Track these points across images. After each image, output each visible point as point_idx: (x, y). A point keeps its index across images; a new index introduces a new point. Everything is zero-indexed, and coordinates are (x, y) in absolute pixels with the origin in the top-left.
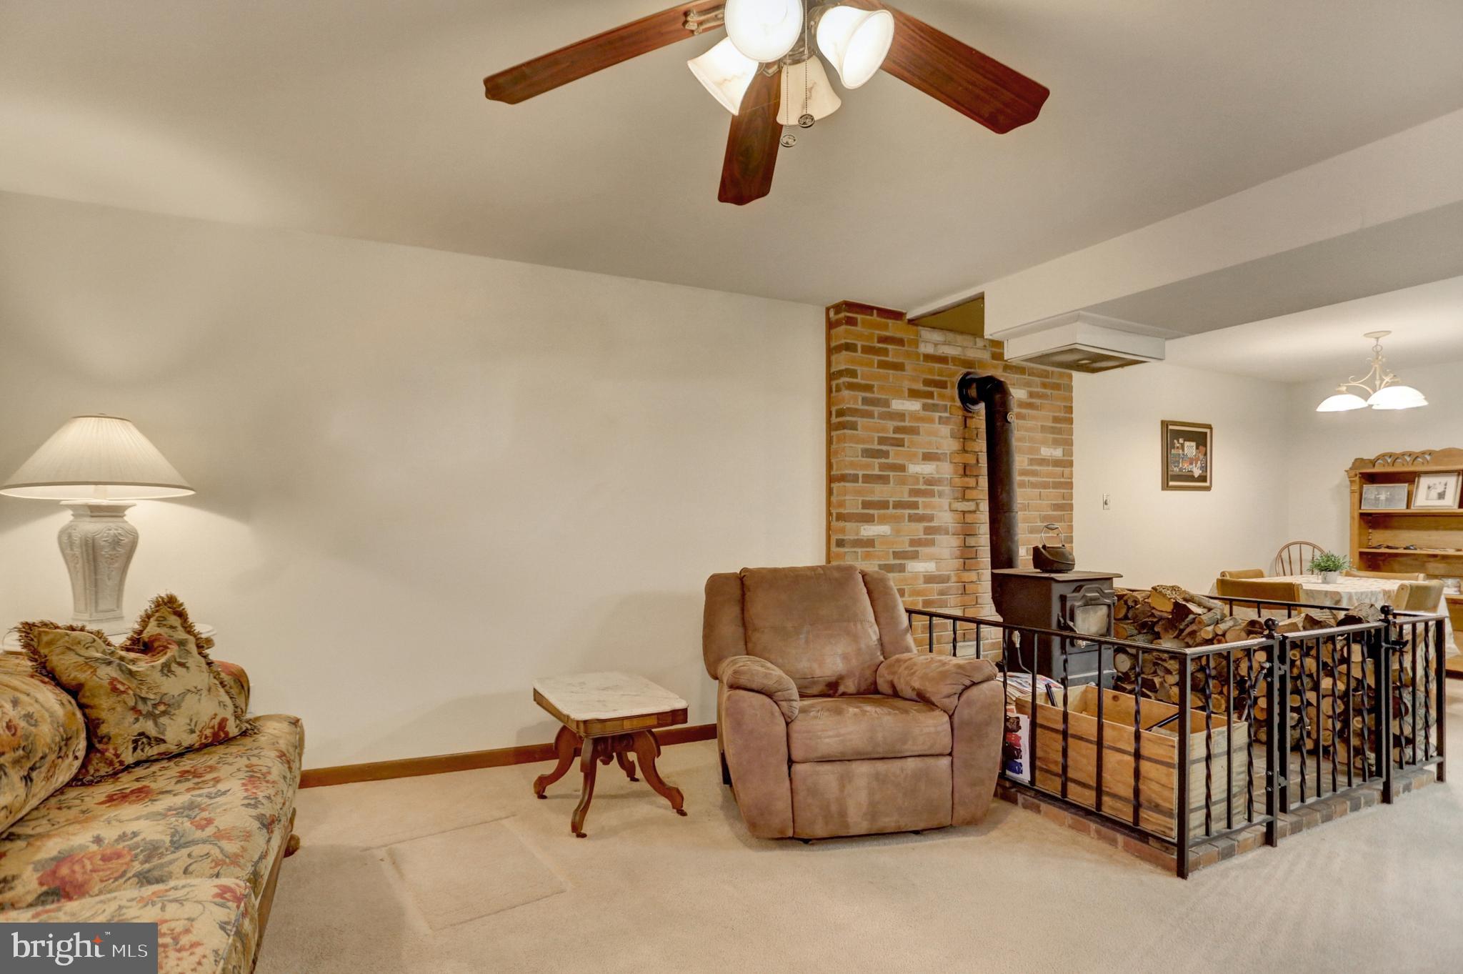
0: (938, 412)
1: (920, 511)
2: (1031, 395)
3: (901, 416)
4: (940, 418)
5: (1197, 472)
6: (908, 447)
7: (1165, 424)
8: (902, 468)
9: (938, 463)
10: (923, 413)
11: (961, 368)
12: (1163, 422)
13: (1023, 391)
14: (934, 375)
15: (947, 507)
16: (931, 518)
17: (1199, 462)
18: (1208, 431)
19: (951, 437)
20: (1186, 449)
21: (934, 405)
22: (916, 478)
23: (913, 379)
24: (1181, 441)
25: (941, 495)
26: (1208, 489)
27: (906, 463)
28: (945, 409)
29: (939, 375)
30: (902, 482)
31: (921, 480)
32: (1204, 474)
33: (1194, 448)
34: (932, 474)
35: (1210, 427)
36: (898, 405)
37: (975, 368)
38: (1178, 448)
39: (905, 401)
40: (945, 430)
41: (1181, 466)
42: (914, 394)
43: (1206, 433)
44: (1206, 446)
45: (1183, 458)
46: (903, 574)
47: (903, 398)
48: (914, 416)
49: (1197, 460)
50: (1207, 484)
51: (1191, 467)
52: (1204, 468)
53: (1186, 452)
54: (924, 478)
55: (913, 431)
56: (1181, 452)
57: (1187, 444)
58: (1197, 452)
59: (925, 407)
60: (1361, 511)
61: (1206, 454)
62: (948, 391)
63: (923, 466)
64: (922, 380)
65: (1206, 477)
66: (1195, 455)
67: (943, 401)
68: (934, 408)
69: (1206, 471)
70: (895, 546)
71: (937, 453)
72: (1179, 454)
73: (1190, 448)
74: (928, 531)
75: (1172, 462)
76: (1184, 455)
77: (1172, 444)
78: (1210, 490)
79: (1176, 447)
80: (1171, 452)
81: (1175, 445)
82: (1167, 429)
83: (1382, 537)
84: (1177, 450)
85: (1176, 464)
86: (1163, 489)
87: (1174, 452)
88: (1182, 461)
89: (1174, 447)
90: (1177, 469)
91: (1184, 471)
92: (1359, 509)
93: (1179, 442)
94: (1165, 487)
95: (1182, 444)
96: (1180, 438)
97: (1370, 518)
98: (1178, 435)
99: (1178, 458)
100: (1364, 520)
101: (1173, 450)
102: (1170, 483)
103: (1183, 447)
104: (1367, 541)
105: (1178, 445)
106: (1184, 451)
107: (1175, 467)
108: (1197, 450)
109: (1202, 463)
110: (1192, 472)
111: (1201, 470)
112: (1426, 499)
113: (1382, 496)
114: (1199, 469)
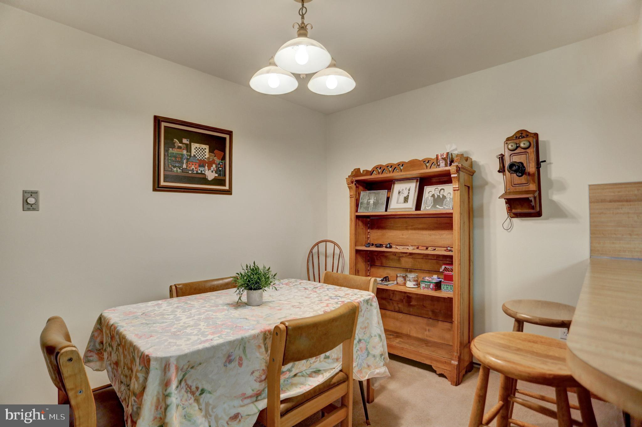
5: (211, 175)
7: (158, 121)
12: (156, 118)
17: (214, 166)
18: (227, 137)
20: (193, 151)
24: (185, 141)
26: (229, 192)
32: (221, 178)
33: (207, 150)
35: (230, 133)
38: (180, 148)
41: (184, 166)
43: (225, 138)
44: (224, 151)
45: (188, 159)
49: (212, 162)
50: (227, 188)
51: (202, 169)
52: (221, 172)
53: (193, 153)
56: (185, 152)
57: (194, 146)
58: (210, 156)
60: (357, 214)
61: (224, 158)
65: (225, 181)
66: (209, 158)
69: (225, 175)
72: (182, 155)
73: (201, 150)
75: (170, 161)
76: (190, 156)
77: (169, 144)
78: (231, 194)
79: (177, 147)
80: (166, 151)
81: (176, 145)
82: (165, 127)
83: (376, 235)
84: (178, 150)
85: (177, 165)
86: (154, 190)
87: (174, 152)
88: (187, 162)
89: (173, 147)
90: (179, 170)
91: (190, 172)
92: (357, 211)
93: (181, 142)
94: (157, 187)
95: (186, 144)
96: (186, 138)
97: (369, 220)
98: (181, 134)
99: (179, 159)
100: (362, 222)
101: (171, 149)
102: (162, 183)
103: (188, 148)
104: (366, 239)
105: (181, 145)
106: (190, 152)
107: (175, 167)
108: (211, 154)
109: (216, 167)
110: (204, 174)
111: (216, 173)
112: (397, 203)
113: (372, 201)
114: (214, 172)
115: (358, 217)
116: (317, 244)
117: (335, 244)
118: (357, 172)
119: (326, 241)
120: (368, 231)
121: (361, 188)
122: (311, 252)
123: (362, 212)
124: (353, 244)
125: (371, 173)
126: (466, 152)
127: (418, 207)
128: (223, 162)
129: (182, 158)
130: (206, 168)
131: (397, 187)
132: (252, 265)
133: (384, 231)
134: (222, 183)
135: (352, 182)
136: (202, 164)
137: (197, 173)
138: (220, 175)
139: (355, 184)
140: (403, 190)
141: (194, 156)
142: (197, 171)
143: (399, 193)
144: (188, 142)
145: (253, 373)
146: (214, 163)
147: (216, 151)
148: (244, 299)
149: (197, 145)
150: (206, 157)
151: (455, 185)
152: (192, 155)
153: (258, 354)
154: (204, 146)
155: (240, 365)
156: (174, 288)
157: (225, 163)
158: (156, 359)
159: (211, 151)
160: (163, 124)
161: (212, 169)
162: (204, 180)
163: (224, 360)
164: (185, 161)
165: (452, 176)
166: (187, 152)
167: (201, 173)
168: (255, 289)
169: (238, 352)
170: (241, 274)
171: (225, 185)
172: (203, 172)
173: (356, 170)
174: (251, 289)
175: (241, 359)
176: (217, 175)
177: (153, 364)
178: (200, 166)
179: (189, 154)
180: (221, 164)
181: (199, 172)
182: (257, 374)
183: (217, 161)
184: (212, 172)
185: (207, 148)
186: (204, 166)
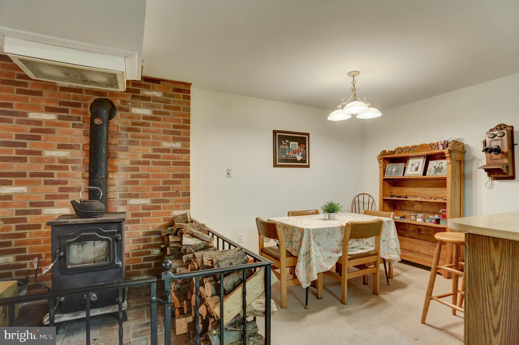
0: (72, 120)
1: (56, 178)
2: (155, 113)
3: (39, 122)
4: (73, 124)
5: (299, 158)
6: (44, 141)
7: (275, 132)
8: (40, 153)
9: (72, 150)
10: (58, 121)
11: (93, 96)
13: (148, 110)
14: (70, 99)
15: (81, 176)
16: (66, 182)
17: (301, 153)
18: (307, 137)
19: (84, 135)
20: (291, 146)
21: (68, 116)
22: (52, 159)
23: (49, 101)
24: (287, 141)
25: (74, 168)
26: (308, 166)
27: (43, 150)
28: (79, 119)
29: (73, 100)
30: (40, 161)
31: (56, 160)
32: (304, 159)
33: (297, 145)
34: (66, 157)
35: (308, 134)
36: (33, 116)
37: (106, 96)
38: (285, 145)
39: (42, 114)
40: (79, 132)
41: (287, 154)
42: (49, 110)
43: (306, 138)
44: (305, 144)
45: (288, 150)
46: (40, 215)
47: (42, 112)
48: (49, 123)
49: (299, 151)
50: (307, 164)
51: (295, 155)
52: (304, 156)
53: (291, 147)
54: (58, 159)
55: (51, 132)
56: (287, 147)
57: (291, 143)
58: (299, 148)
59: (60, 118)
60: (384, 178)
61: (305, 148)
62: (82, 109)
63: (58, 152)
64: (58, 101)
65: (306, 160)
67: (76, 114)
68: (69, 118)
69: (306, 158)
70: (31, 199)
71: (72, 145)
72: (286, 148)
73: (294, 145)
74: (61, 190)
75: (280, 152)
76: (289, 149)
77: (280, 144)
78: (309, 167)
80: (279, 147)
81: (283, 143)
82: (278, 135)
83: (397, 191)
84: (284, 146)
85: (284, 154)
86: (274, 166)
88: (288, 152)
89: (282, 145)
90: (284, 156)
91: (289, 157)
92: (384, 176)
93: (285, 142)
94: (275, 165)
97: (392, 181)
98: (285, 138)
99: (284, 151)
100: (388, 182)
101: (281, 146)
102: (278, 163)
103: (288, 144)
104: (390, 193)
106: (290, 147)
107: (282, 155)
112: (411, 171)
113: (394, 170)
115: (385, 180)
116: (358, 196)
117: (370, 196)
118: (384, 152)
119: (364, 194)
120: (392, 188)
121: (387, 162)
122: (354, 200)
123: (387, 176)
124: (381, 196)
125: (394, 152)
126: (460, 139)
127: (425, 174)
128: (305, 150)
129: (286, 150)
130: (297, 154)
131: (411, 161)
132: (331, 202)
133: (403, 188)
135: (381, 159)
136: (295, 152)
137: (293, 157)
138: (303, 157)
139: (383, 160)
140: (415, 163)
141: (291, 148)
142: (293, 156)
143: (412, 165)
144: (288, 142)
145: (337, 241)
146: (301, 151)
147: (301, 145)
148: (327, 217)
149: (293, 143)
150: (297, 148)
151: (448, 161)
152: (290, 148)
153: (339, 235)
154: (295, 143)
155: (332, 237)
156: (290, 213)
157: (306, 151)
158: (306, 229)
159: (299, 145)
160: (277, 134)
161: (300, 154)
162: (296, 161)
163: (327, 234)
164: (287, 151)
165: (446, 155)
166: (288, 147)
167: (295, 157)
168: (332, 212)
169: (331, 232)
170: (326, 206)
171: (306, 163)
172: (296, 157)
173: (384, 151)
174: (330, 212)
175: (332, 235)
176: (302, 158)
177: (305, 230)
178: (294, 153)
179: (289, 147)
181: (294, 156)
182: (338, 242)
183: (302, 150)
184: (300, 156)
185: (297, 143)
186: (295, 153)
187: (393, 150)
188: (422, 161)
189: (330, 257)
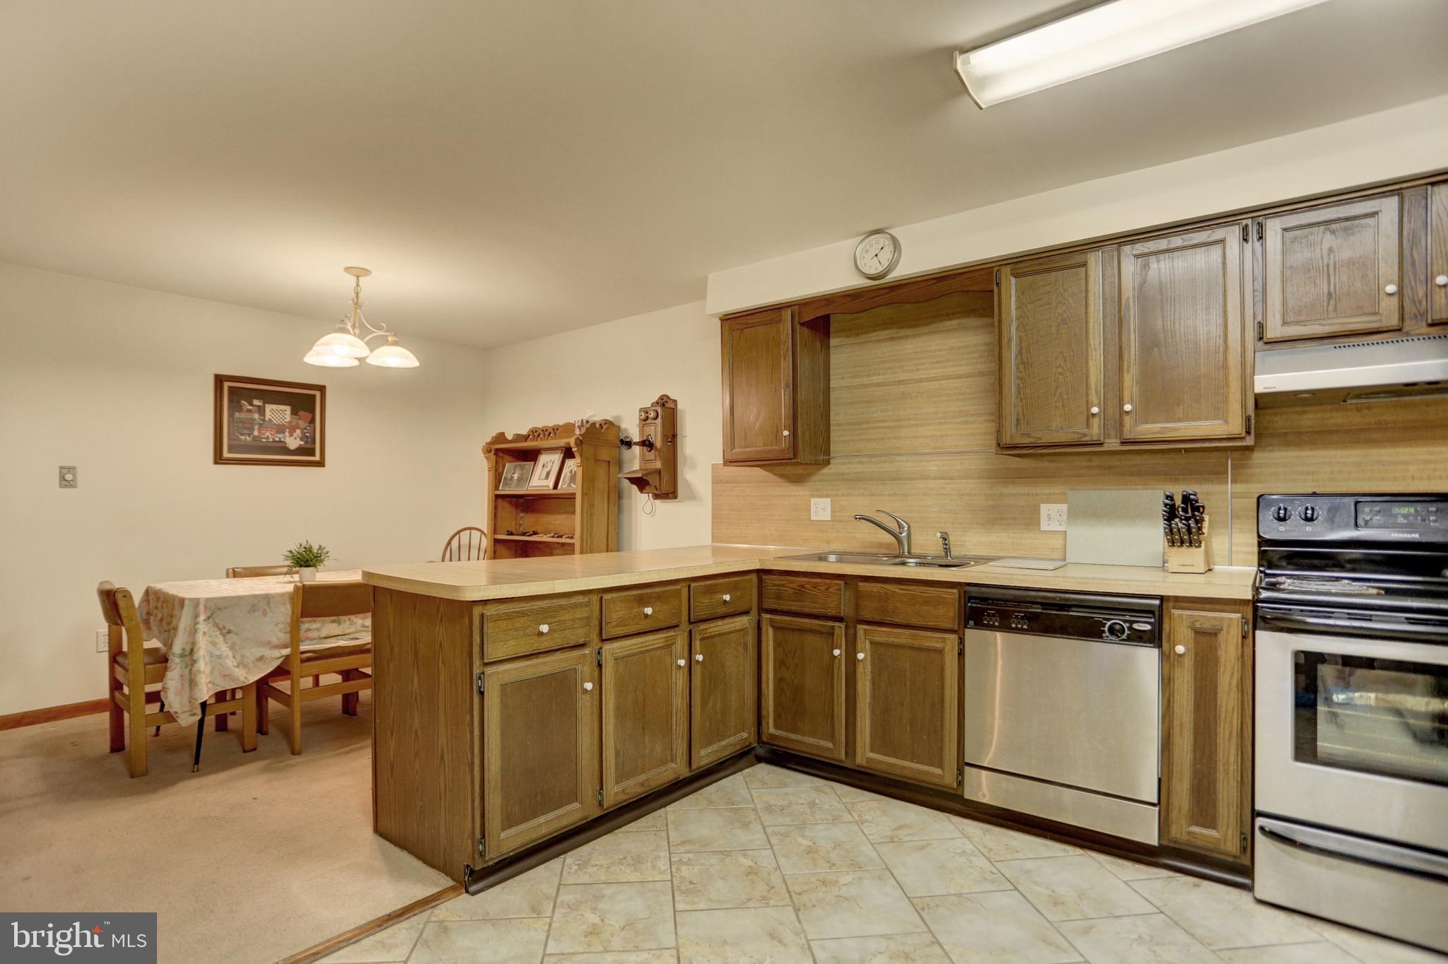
5: (293, 442)
7: (219, 380)
12: (217, 377)
17: (298, 431)
18: (318, 394)
20: (268, 413)
24: (256, 402)
26: (321, 464)
32: (309, 446)
33: (288, 412)
35: (322, 389)
38: (249, 411)
41: (256, 433)
43: (314, 396)
44: (313, 411)
45: (260, 425)
49: (296, 427)
50: (317, 458)
51: (281, 436)
53: (268, 417)
56: (256, 416)
57: (269, 407)
58: (292, 418)
60: (498, 492)
61: (313, 421)
65: (314, 449)
66: (290, 422)
69: (314, 443)
72: (253, 420)
73: (279, 413)
75: (235, 428)
76: (264, 420)
77: (235, 406)
78: (324, 466)
79: (245, 410)
80: (231, 415)
81: (243, 407)
82: (229, 387)
83: (528, 521)
84: (247, 414)
85: (246, 432)
86: (216, 462)
87: (241, 417)
88: (259, 428)
89: (240, 409)
90: (248, 438)
91: (264, 440)
92: (497, 488)
93: (251, 404)
94: (219, 459)
95: (259, 407)
96: (257, 399)
97: (522, 500)
98: (251, 395)
99: (249, 424)
100: (511, 503)
101: (237, 413)
102: (226, 455)
103: (261, 411)
104: (517, 527)
105: (250, 407)
106: (264, 415)
107: (242, 435)
108: (293, 416)
109: (301, 433)
110: (283, 442)
111: (301, 439)
112: (539, 479)
113: (516, 476)
114: (298, 439)
115: (497, 497)
116: (458, 533)
117: (482, 532)
118: (500, 437)
119: (471, 529)
120: (522, 515)
121: (506, 457)
122: (450, 541)
123: (503, 490)
124: (492, 532)
125: (526, 438)
126: (618, 418)
127: (556, 487)
128: (312, 425)
129: (252, 423)
130: (287, 434)
131: (543, 458)
132: (305, 543)
133: (539, 515)
134: (311, 452)
135: (490, 451)
136: (281, 429)
137: (274, 441)
138: (306, 442)
139: (495, 454)
140: (547, 463)
141: (270, 420)
142: (274, 439)
143: (543, 466)
144: (261, 404)
145: (277, 624)
147: (301, 413)
149: (274, 407)
151: (578, 460)
152: (267, 419)
154: (282, 407)
155: (265, 615)
156: (231, 571)
157: (314, 427)
158: (189, 599)
159: (294, 413)
160: (227, 384)
161: (295, 435)
162: (285, 450)
164: (256, 427)
165: (573, 450)
166: (260, 415)
167: (280, 442)
168: (305, 566)
171: (313, 454)
172: (282, 440)
173: (499, 435)
175: (265, 611)
176: (302, 443)
178: (278, 432)
179: (262, 418)
180: (308, 428)
181: (277, 439)
182: (281, 626)
183: (302, 424)
185: (288, 409)
186: (283, 432)
187: (525, 432)
188: (557, 458)
189: (261, 658)
